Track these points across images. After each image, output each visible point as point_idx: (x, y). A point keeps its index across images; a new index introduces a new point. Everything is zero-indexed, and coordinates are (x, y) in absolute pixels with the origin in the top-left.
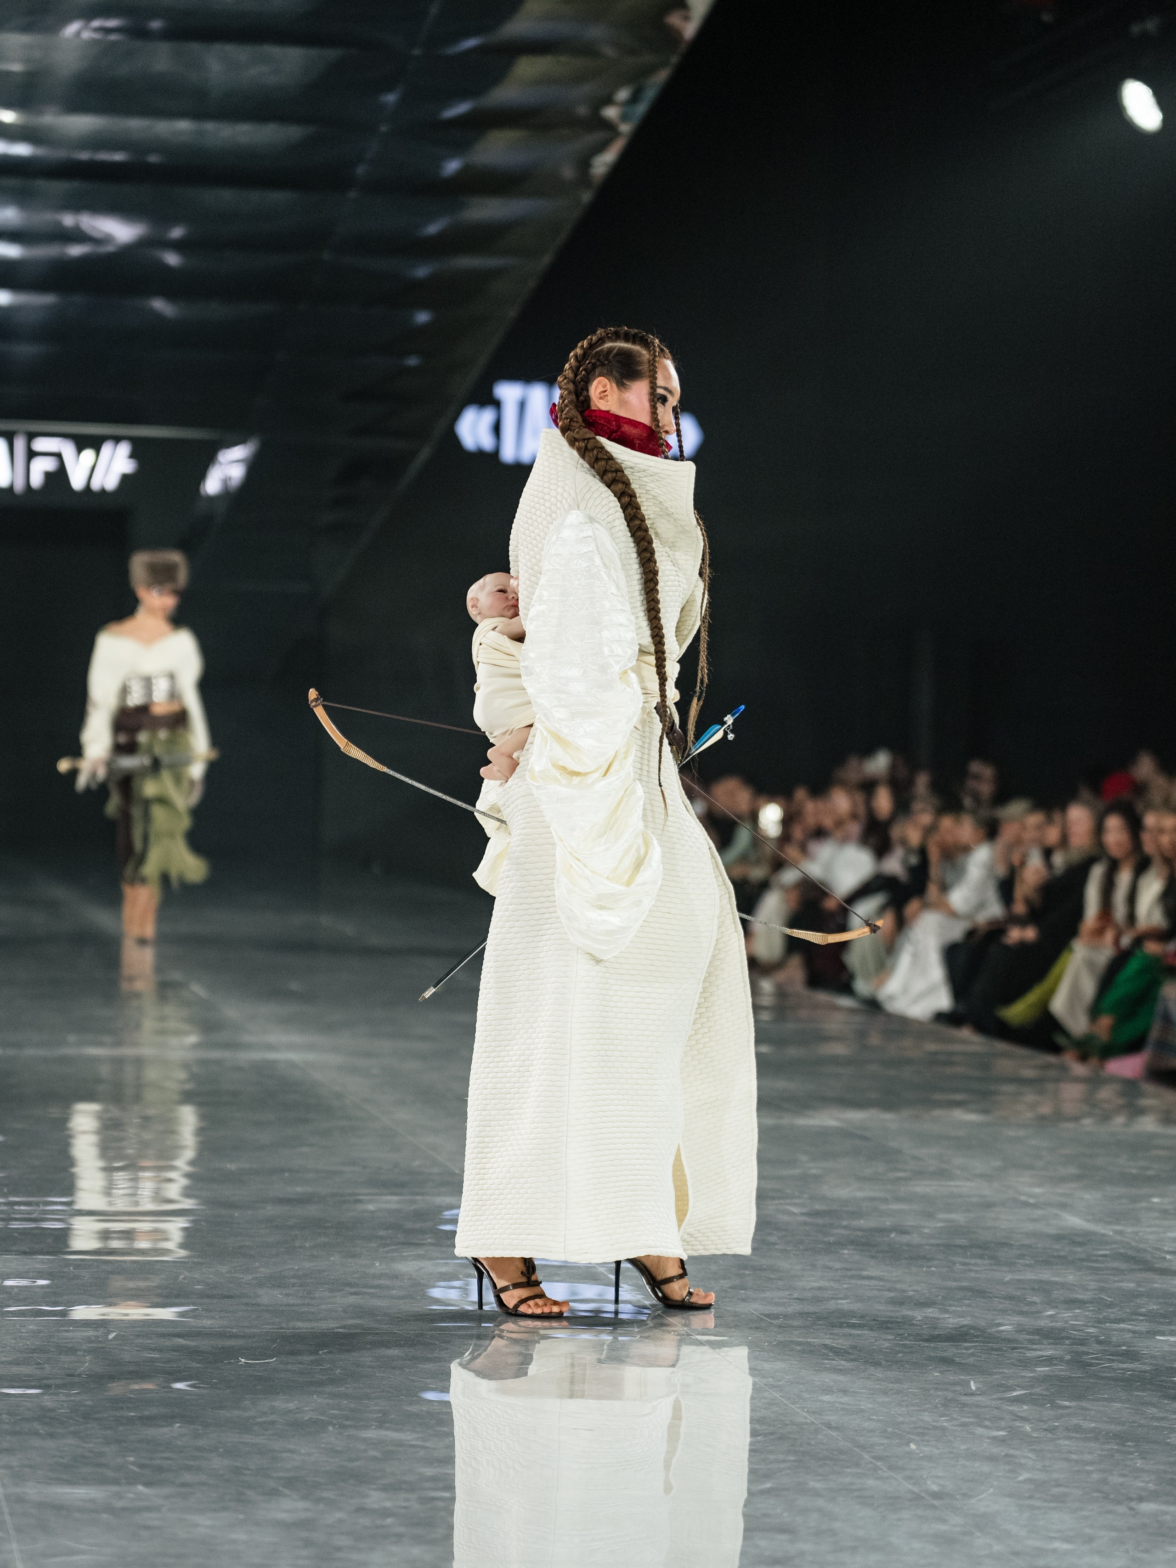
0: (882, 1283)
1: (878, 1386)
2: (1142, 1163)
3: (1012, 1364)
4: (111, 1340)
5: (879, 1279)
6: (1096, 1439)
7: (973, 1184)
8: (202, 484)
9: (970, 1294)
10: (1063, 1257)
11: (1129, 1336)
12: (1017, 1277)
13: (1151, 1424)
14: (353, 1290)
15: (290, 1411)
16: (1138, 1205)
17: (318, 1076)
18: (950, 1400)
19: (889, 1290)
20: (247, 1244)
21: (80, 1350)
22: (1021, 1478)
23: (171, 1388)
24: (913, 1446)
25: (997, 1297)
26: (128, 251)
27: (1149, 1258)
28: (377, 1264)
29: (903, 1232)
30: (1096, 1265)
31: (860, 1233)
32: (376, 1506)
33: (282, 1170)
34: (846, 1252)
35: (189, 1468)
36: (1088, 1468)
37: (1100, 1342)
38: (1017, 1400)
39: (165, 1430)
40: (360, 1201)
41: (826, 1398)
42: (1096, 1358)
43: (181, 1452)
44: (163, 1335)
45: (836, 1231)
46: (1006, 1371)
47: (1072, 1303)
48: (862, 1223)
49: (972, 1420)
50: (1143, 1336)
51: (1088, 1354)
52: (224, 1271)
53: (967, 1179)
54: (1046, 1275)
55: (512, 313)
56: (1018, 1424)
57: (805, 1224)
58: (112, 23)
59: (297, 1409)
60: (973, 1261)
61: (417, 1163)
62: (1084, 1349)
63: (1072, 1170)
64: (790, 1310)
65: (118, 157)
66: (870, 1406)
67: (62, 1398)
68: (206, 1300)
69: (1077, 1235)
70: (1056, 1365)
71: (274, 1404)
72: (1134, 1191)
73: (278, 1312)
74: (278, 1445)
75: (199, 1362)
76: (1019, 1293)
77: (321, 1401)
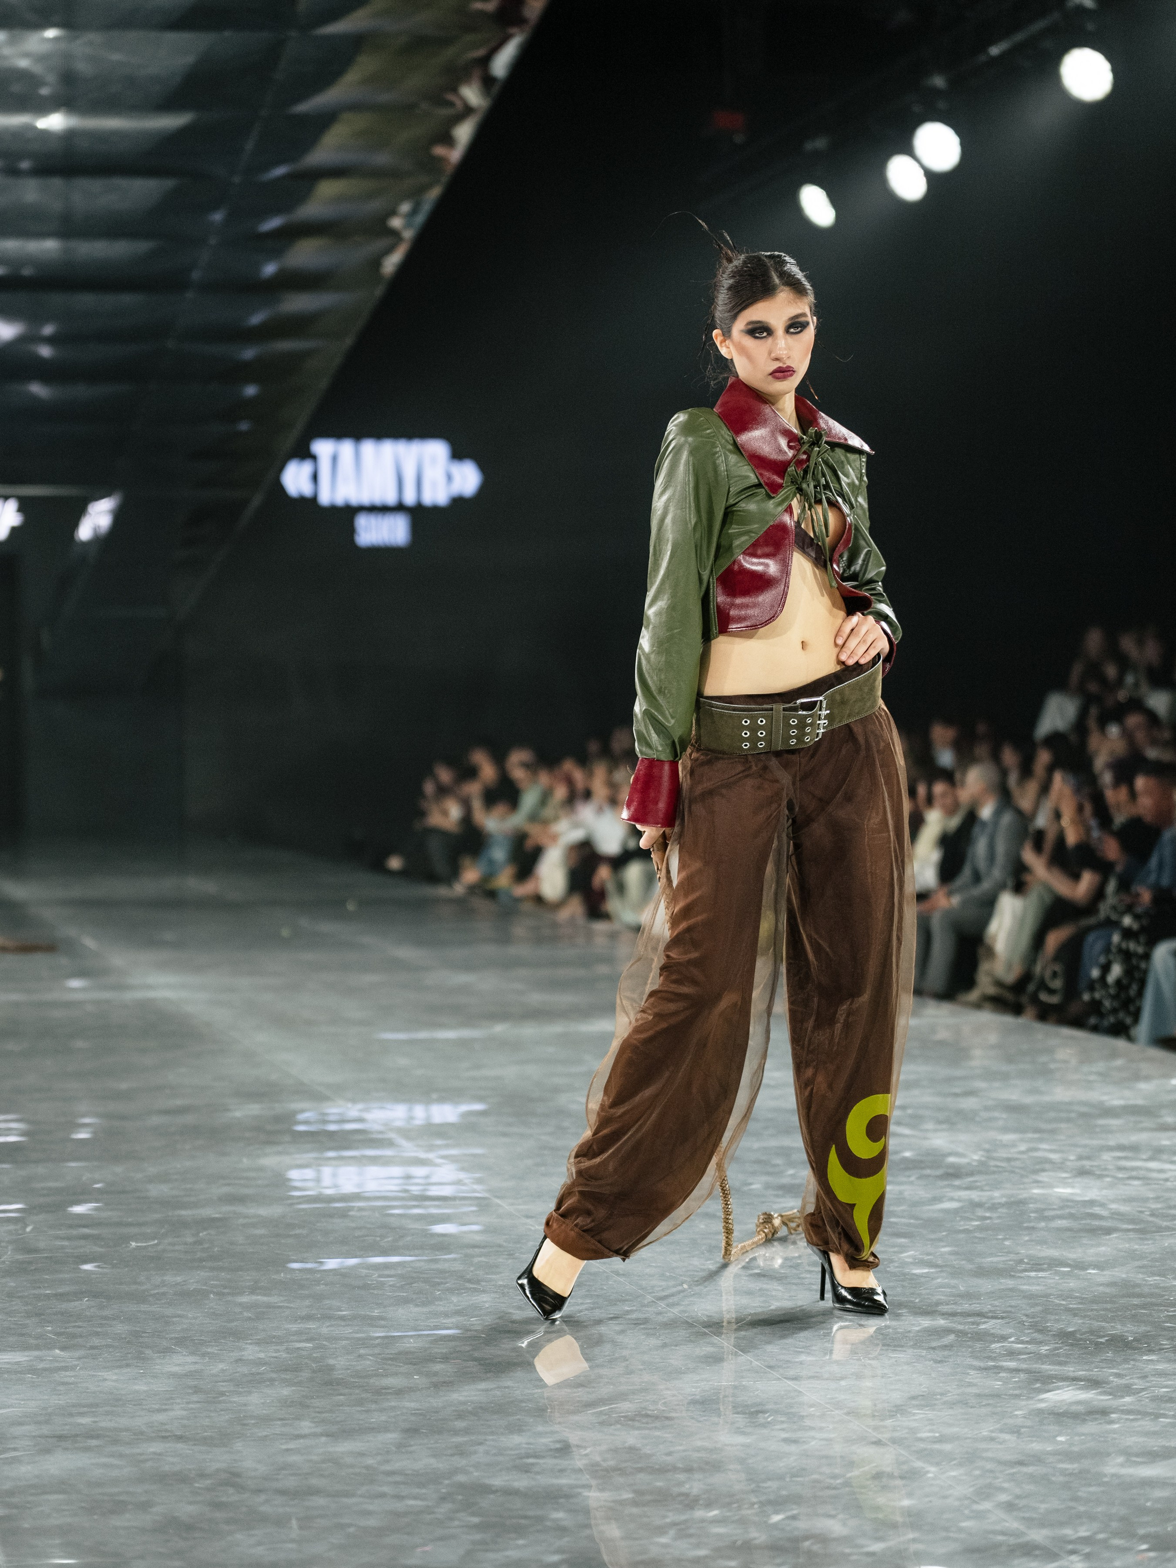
4: (28, 1235)
14: (224, 1182)
15: (177, 1284)
17: (191, 1010)
18: (714, 1247)
20: (137, 1148)
21: (3, 1242)
23: (80, 1269)
26: (9, 347)
28: (245, 1160)
32: (251, 1357)
33: (164, 1088)
35: (97, 1334)
39: (77, 1303)
40: (228, 1110)
43: (89, 1321)
44: (68, 1226)
55: (324, 384)
59: (184, 1281)
61: (274, 1077)
66: (650, 1255)
68: (105, 1197)
71: (164, 1278)
73: (165, 1203)
74: (169, 1311)
75: (102, 1247)
76: (764, 1158)
77: (203, 1274)
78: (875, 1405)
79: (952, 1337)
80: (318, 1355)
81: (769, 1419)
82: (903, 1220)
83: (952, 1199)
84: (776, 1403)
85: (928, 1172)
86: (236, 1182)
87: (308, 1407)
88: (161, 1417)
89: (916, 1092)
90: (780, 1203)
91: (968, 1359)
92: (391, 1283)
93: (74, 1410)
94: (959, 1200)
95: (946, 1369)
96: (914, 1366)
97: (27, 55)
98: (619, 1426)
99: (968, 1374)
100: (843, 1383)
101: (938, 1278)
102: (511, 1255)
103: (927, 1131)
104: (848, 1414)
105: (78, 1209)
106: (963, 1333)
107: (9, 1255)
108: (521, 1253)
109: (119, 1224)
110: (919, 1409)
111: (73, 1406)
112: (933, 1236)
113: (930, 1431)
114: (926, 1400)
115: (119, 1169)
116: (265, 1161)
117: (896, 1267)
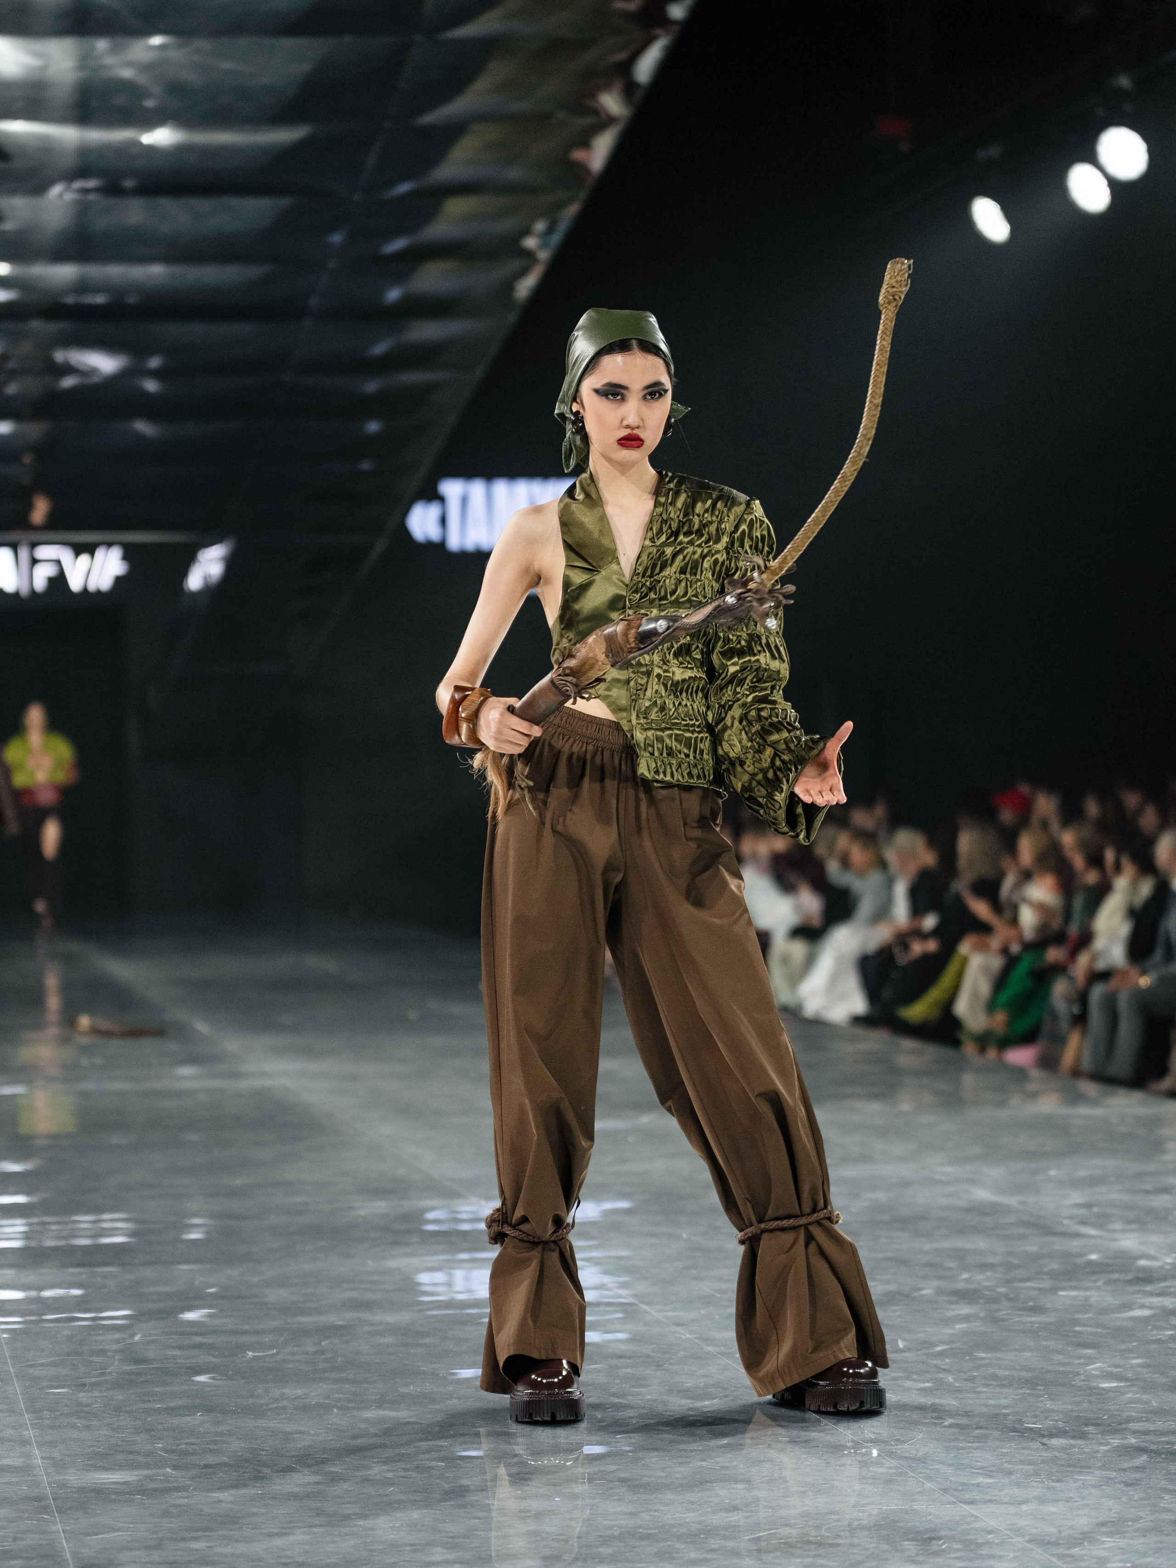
2: (1039, 1141)
3: (935, 1323)
4: (137, 1343)
6: (1010, 1385)
7: (893, 1166)
9: (894, 1263)
10: (974, 1227)
11: (1034, 1293)
12: (935, 1246)
13: (1058, 1369)
14: (348, 1286)
15: (298, 1397)
16: (1037, 1178)
17: (311, 1100)
20: (254, 1250)
21: (110, 1351)
22: (946, 1423)
23: (193, 1381)
25: (919, 1265)
26: (112, 381)
28: (370, 1262)
30: (1004, 1232)
32: (378, 1477)
33: (281, 1184)
35: (211, 1451)
36: (1004, 1411)
37: (1010, 1300)
39: (189, 1418)
40: (351, 1208)
42: (1007, 1314)
43: (203, 1438)
44: (183, 1334)
46: (928, 1329)
47: (983, 1267)
49: (901, 1374)
50: (1047, 1292)
51: (1000, 1310)
53: (888, 1163)
54: (960, 1243)
55: (452, 419)
56: (941, 1376)
58: (91, 183)
59: (305, 1394)
60: (895, 1234)
61: (401, 1172)
62: (996, 1306)
63: (977, 1150)
65: (100, 299)
67: (97, 1394)
68: (220, 1302)
69: (985, 1206)
70: (972, 1322)
71: (284, 1391)
72: (1033, 1165)
73: (284, 1309)
74: (289, 1427)
75: (216, 1357)
76: (936, 1260)
77: (325, 1387)
78: (1060, 1532)
79: (1143, 1459)
80: (451, 1475)
81: (943, 1547)
82: (1090, 1329)
83: (1143, 1306)
84: (951, 1529)
85: (1116, 1276)
86: (363, 1286)
87: (440, 1532)
88: (279, 1542)
89: (1102, 1189)
90: (955, 1309)
91: (1163, 1482)
93: (188, 1535)
94: (1150, 1307)
95: (1136, 1494)
96: (1103, 1490)
97: (130, 64)
98: (779, 1554)
99: (1162, 1498)
100: (1024, 1507)
101: (1128, 1393)
102: (659, 1366)
103: (1114, 1231)
104: (1030, 1541)
105: (190, 1316)
106: (1157, 1453)
107: (116, 1367)
108: (670, 1364)
109: (237, 1332)
110: (1108, 1537)
111: (186, 1530)
112: (1123, 1347)
113: (1121, 1561)
114: (1116, 1527)
115: (234, 1272)
116: (392, 1264)
117: (1082, 1380)
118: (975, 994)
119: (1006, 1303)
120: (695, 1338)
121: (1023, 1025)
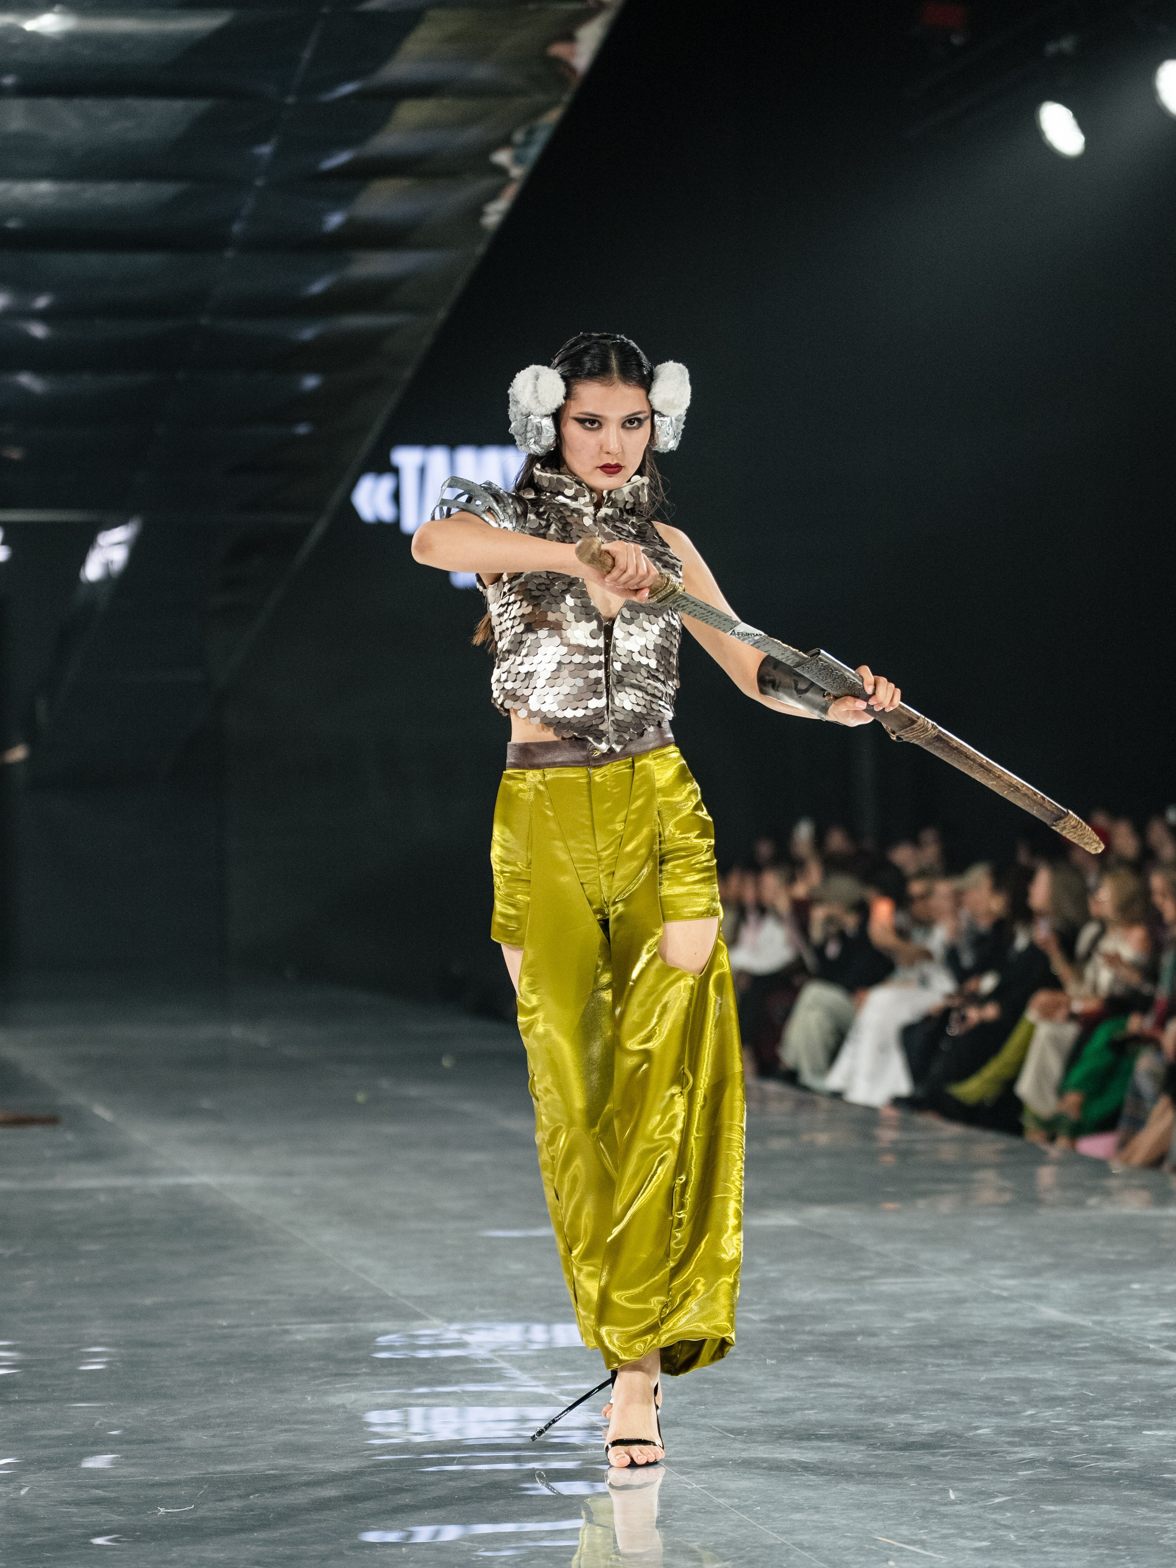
0: (850, 1391)
1: (851, 1501)
2: (1119, 1248)
3: (993, 1470)
4: (24, 1497)
5: (847, 1386)
6: (1085, 1545)
7: (943, 1279)
8: (82, 570)
9: (944, 1397)
10: (1041, 1352)
11: (1113, 1432)
12: (994, 1376)
13: (1142, 1525)
14: (283, 1427)
16: (1117, 1293)
17: (236, 1199)
18: (929, 1511)
19: (859, 1398)
20: (167, 1383)
23: (92, 1544)
24: (891, 1563)
25: (974, 1399)
27: (1132, 1349)
28: (309, 1399)
29: (873, 1335)
30: (1077, 1359)
31: (824, 1338)
33: (201, 1303)
34: (811, 1359)
37: (1084, 1441)
38: (1000, 1507)
40: (287, 1332)
41: (797, 1516)
42: (1081, 1458)
44: (79, 1487)
45: (798, 1337)
46: (986, 1477)
47: (1053, 1401)
48: (826, 1327)
49: (952, 1531)
50: (1129, 1432)
51: (1072, 1453)
52: (142, 1414)
53: (937, 1275)
54: (1024, 1372)
55: (408, 373)
56: (1001, 1533)
57: (765, 1331)
60: (946, 1362)
61: (346, 1288)
62: (1067, 1449)
63: (1046, 1259)
64: (754, 1424)
68: (125, 1447)
69: (1054, 1328)
70: (1038, 1467)
72: (1113, 1278)
73: (204, 1456)
75: (120, 1514)
76: (996, 1393)
86: (300, 1427)
90: (1018, 1453)
92: (502, 1560)
109: (146, 1484)
115: (142, 1411)
116: (334, 1400)
117: (1172, 1539)
118: (1042, 1072)
119: (1081, 1446)
120: (701, 1488)
121: (1099, 1109)
